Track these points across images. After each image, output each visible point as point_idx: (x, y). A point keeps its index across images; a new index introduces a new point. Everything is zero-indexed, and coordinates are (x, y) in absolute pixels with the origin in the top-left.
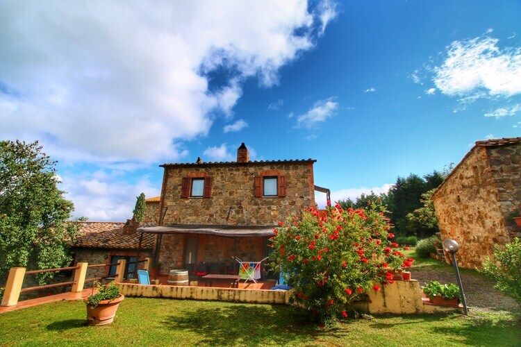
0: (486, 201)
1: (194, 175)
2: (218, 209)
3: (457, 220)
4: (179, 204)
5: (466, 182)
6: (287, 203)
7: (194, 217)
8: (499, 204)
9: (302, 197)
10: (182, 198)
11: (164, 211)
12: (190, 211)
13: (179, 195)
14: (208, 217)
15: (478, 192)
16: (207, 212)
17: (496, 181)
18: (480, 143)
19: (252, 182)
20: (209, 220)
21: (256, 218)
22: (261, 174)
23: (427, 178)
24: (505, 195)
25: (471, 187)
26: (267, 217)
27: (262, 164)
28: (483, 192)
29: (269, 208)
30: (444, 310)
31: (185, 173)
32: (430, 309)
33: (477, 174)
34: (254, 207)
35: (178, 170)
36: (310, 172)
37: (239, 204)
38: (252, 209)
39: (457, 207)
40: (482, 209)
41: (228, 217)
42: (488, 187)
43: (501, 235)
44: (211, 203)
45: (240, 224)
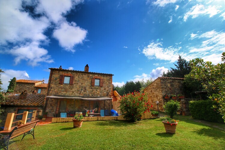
0: (159, 92)
1: (66, 75)
2: (76, 90)
3: (150, 97)
4: (58, 86)
5: (154, 87)
6: (103, 89)
7: (65, 93)
8: (162, 93)
9: (108, 87)
10: (59, 84)
11: (50, 89)
12: (63, 90)
13: (58, 82)
14: (72, 93)
15: (157, 90)
16: (71, 91)
17: (162, 88)
18: (159, 77)
19: (91, 80)
20: (72, 94)
21: (91, 94)
22: (94, 78)
23: (136, 83)
24: (163, 91)
25: (155, 88)
26: (96, 94)
27: (94, 74)
28: (158, 90)
29: (97, 90)
30: (155, 117)
31: (61, 73)
32: (153, 117)
33: (157, 85)
34: (91, 90)
35: (58, 72)
36: (111, 79)
37: (85, 88)
38: (90, 91)
39: (151, 93)
40: (157, 94)
41: (80, 93)
42: (160, 89)
43: (161, 101)
44: (73, 87)
45: (85, 96)
